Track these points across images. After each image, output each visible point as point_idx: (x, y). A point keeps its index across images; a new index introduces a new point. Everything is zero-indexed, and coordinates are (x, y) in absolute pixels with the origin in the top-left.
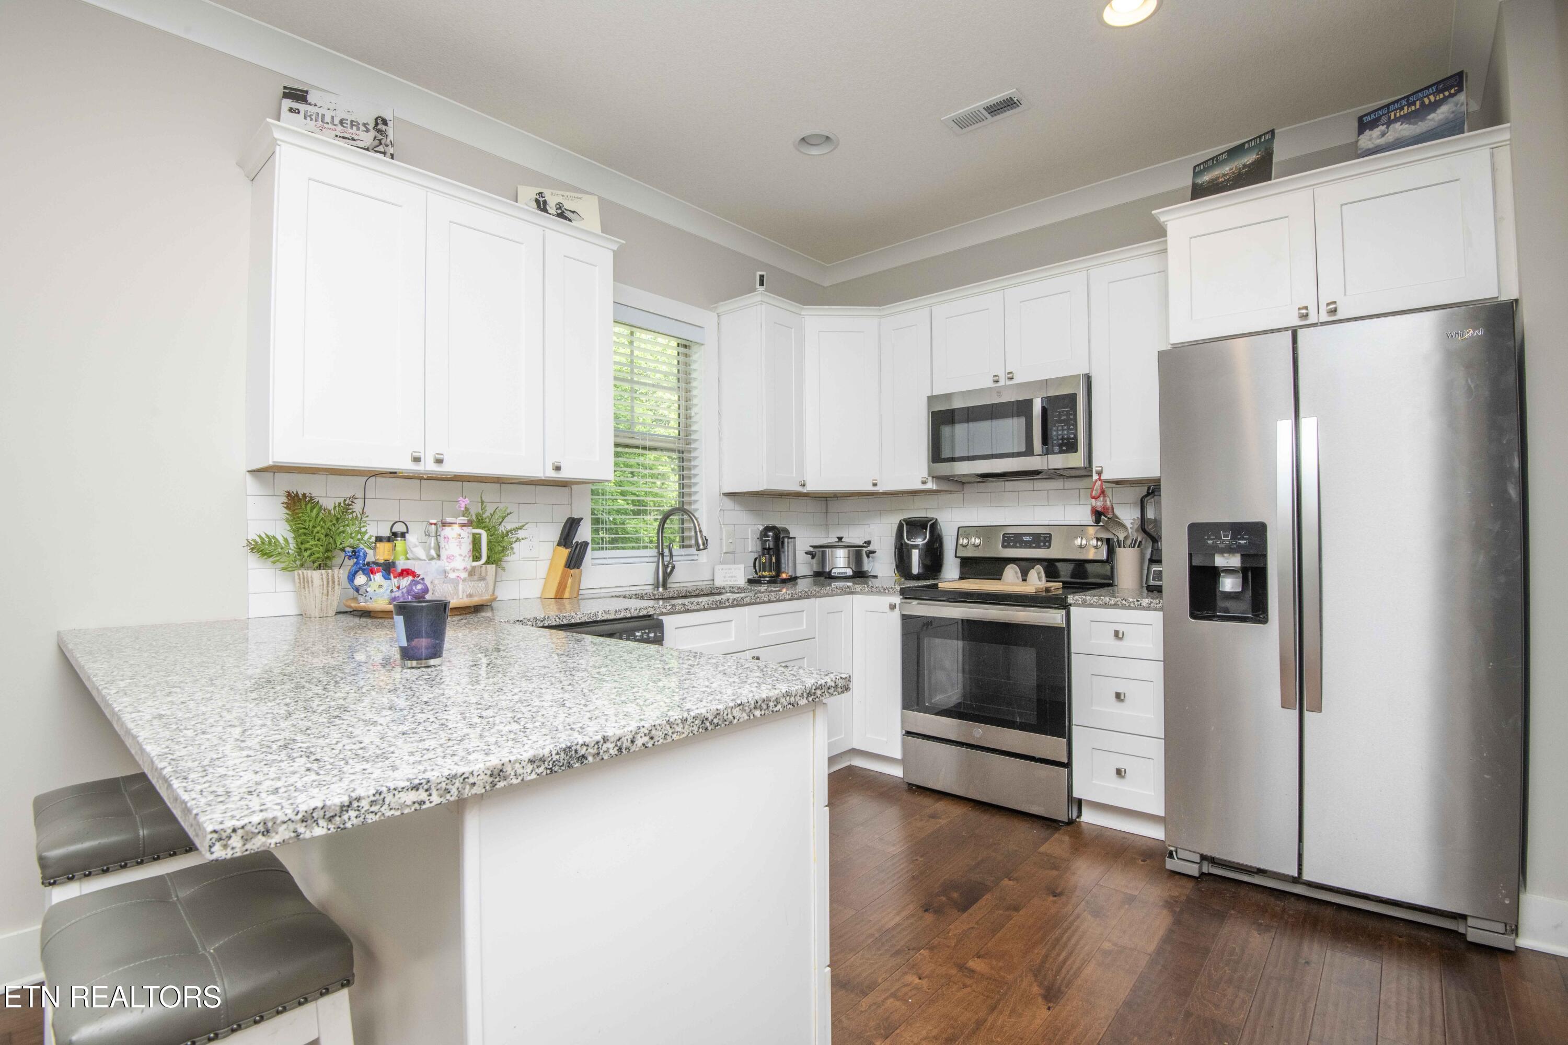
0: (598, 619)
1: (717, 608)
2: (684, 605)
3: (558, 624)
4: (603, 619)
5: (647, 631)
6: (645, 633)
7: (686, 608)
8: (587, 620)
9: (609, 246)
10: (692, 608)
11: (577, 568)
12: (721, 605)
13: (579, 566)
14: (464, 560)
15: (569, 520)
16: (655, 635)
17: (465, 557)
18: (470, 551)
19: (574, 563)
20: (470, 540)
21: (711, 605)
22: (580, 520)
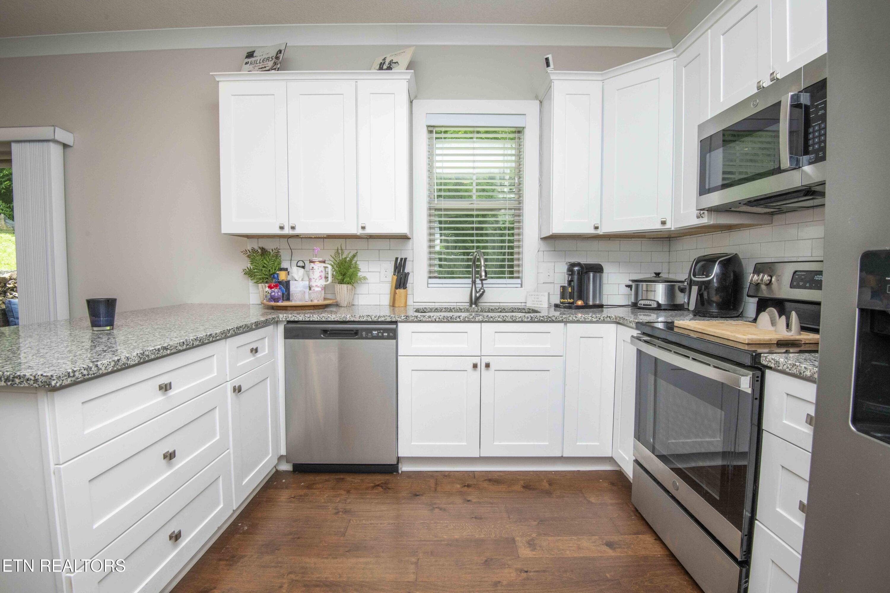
0: (347, 320)
1: (448, 322)
2: (417, 317)
3: (319, 320)
4: (350, 320)
5: (382, 331)
6: (380, 332)
7: (419, 319)
8: (339, 320)
9: (404, 77)
10: (424, 320)
11: (403, 289)
12: (452, 320)
13: (405, 287)
14: (315, 281)
15: (397, 259)
16: (388, 334)
17: (316, 279)
18: (321, 276)
19: (402, 285)
20: (320, 270)
21: (442, 319)
22: (406, 259)
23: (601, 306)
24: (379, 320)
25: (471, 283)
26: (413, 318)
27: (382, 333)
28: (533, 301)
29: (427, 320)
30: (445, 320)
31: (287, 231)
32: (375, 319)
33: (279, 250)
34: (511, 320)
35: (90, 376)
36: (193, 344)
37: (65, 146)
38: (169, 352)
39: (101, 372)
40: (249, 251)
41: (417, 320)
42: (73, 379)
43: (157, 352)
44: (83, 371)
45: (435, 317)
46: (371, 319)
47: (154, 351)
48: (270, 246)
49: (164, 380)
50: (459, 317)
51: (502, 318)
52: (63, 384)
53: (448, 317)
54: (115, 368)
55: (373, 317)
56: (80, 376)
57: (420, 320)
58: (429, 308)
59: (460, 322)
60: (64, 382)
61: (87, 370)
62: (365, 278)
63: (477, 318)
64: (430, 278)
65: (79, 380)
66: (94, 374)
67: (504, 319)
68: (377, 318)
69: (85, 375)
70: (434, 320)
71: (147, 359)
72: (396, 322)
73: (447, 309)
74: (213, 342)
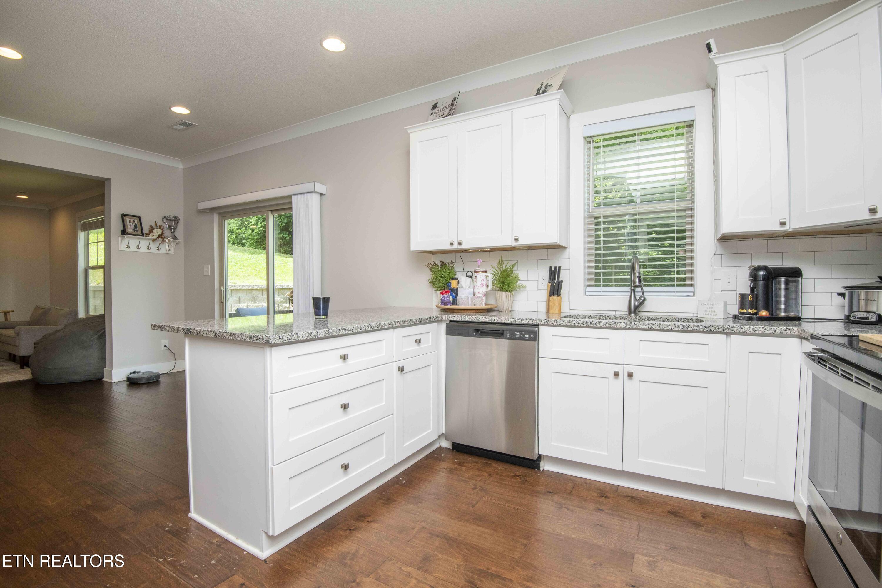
0: (494, 322)
1: (588, 327)
2: (557, 321)
3: (472, 321)
4: (497, 322)
5: (524, 333)
6: (522, 334)
7: (558, 323)
8: (488, 321)
10: (563, 324)
11: (557, 296)
12: (592, 326)
13: (559, 295)
14: (478, 288)
15: (551, 267)
16: (530, 336)
17: (478, 287)
18: (482, 284)
19: (555, 293)
20: (481, 279)
21: (582, 324)
22: (560, 267)
23: (798, 319)
24: (522, 322)
25: (630, 290)
26: (553, 322)
27: (524, 335)
28: (706, 311)
29: (567, 324)
30: (585, 325)
31: (456, 247)
32: (518, 322)
33: (453, 263)
34: (658, 328)
35: (292, 340)
36: (365, 329)
37: (321, 194)
38: (347, 332)
39: (299, 339)
40: (431, 264)
42: (282, 340)
43: (338, 331)
44: (288, 336)
45: (574, 322)
46: (515, 321)
47: (336, 330)
48: (447, 259)
49: (344, 352)
50: (599, 323)
51: (648, 325)
52: (276, 343)
53: (588, 323)
54: (309, 338)
55: (517, 320)
56: (286, 339)
57: (560, 325)
58: (582, 315)
59: (601, 328)
60: (276, 341)
61: (291, 336)
62: (524, 286)
63: (618, 324)
64: (589, 286)
65: (286, 341)
66: (295, 339)
67: (650, 327)
68: (520, 320)
69: (289, 339)
70: (574, 325)
71: (331, 335)
72: (538, 325)
73: (601, 317)
74: (381, 330)
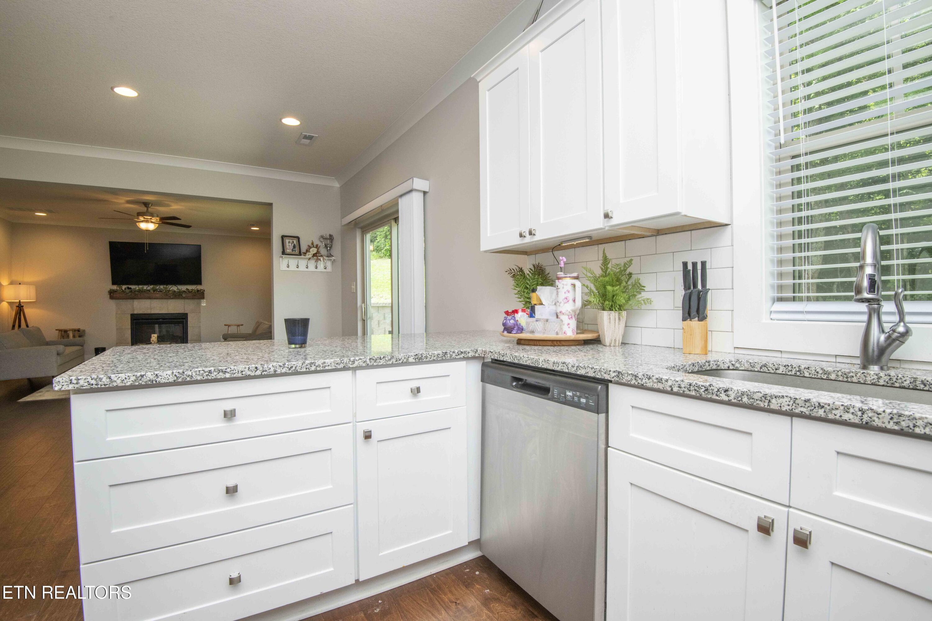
1: (700, 398)
2: (636, 376)
5: (580, 393)
6: (577, 396)
10: (649, 385)
11: (699, 320)
12: (709, 396)
13: (702, 316)
15: (685, 264)
16: (587, 402)
21: (686, 389)
22: (704, 264)
24: (578, 373)
27: (579, 397)
29: (656, 386)
30: (693, 393)
32: (573, 371)
35: (99, 386)
36: (275, 371)
37: (425, 193)
38: (228, 375)
39: (115, 384)
40: (513, 269)
41: (636, 383)
42: (76, 386)
43: (207, 373)
45: (670, 383)
46: (568, 368)
47: (202, 372)
50: (726, 391)
52: (63, 389)
53: (698, 387)
54: (137, 384)
55: (570, 366)
56: (86, 384)
57: (643, 385)
59: (729, 403)
60: (64, 387)
65: (84, 388)
66: (105, 385)
68: (575, 368)
69: (92, 385)
70: (669, 389)
71: (188, 379)
72: (605, 383)
